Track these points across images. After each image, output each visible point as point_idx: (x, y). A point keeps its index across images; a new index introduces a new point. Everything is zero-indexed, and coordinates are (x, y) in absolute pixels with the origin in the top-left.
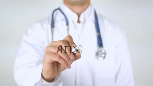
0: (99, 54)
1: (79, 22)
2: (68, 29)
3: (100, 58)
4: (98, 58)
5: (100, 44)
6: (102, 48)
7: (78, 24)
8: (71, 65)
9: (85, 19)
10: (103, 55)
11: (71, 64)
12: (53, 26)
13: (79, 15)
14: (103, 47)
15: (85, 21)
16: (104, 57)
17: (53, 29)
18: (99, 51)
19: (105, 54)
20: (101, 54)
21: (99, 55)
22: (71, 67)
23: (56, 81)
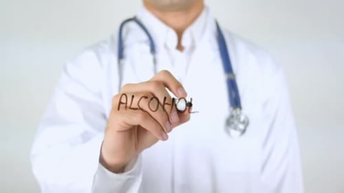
0: (233, 123)
1: (180, 47)
2: (155, 61)
3: (233, 132)
4: (228, 132)
5: (235, 102)
6: (238, 109)
7: (178, 53)
8: (168, 134)
9: (193, 42)
10: (242, 127)
11: (170, 131)
12: (121, 56)
13: (180, 33)
14: (241, 108)
15: (193, 48)
16: (243, 132)
17: (122, 61)
18: (232, 116)
19: (246, 123)
20: (236, 122)
21: (233, 126)
22: (167, 137)
23: (130, 172)
